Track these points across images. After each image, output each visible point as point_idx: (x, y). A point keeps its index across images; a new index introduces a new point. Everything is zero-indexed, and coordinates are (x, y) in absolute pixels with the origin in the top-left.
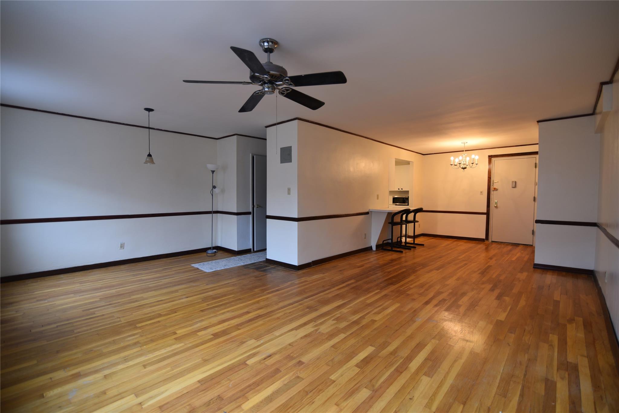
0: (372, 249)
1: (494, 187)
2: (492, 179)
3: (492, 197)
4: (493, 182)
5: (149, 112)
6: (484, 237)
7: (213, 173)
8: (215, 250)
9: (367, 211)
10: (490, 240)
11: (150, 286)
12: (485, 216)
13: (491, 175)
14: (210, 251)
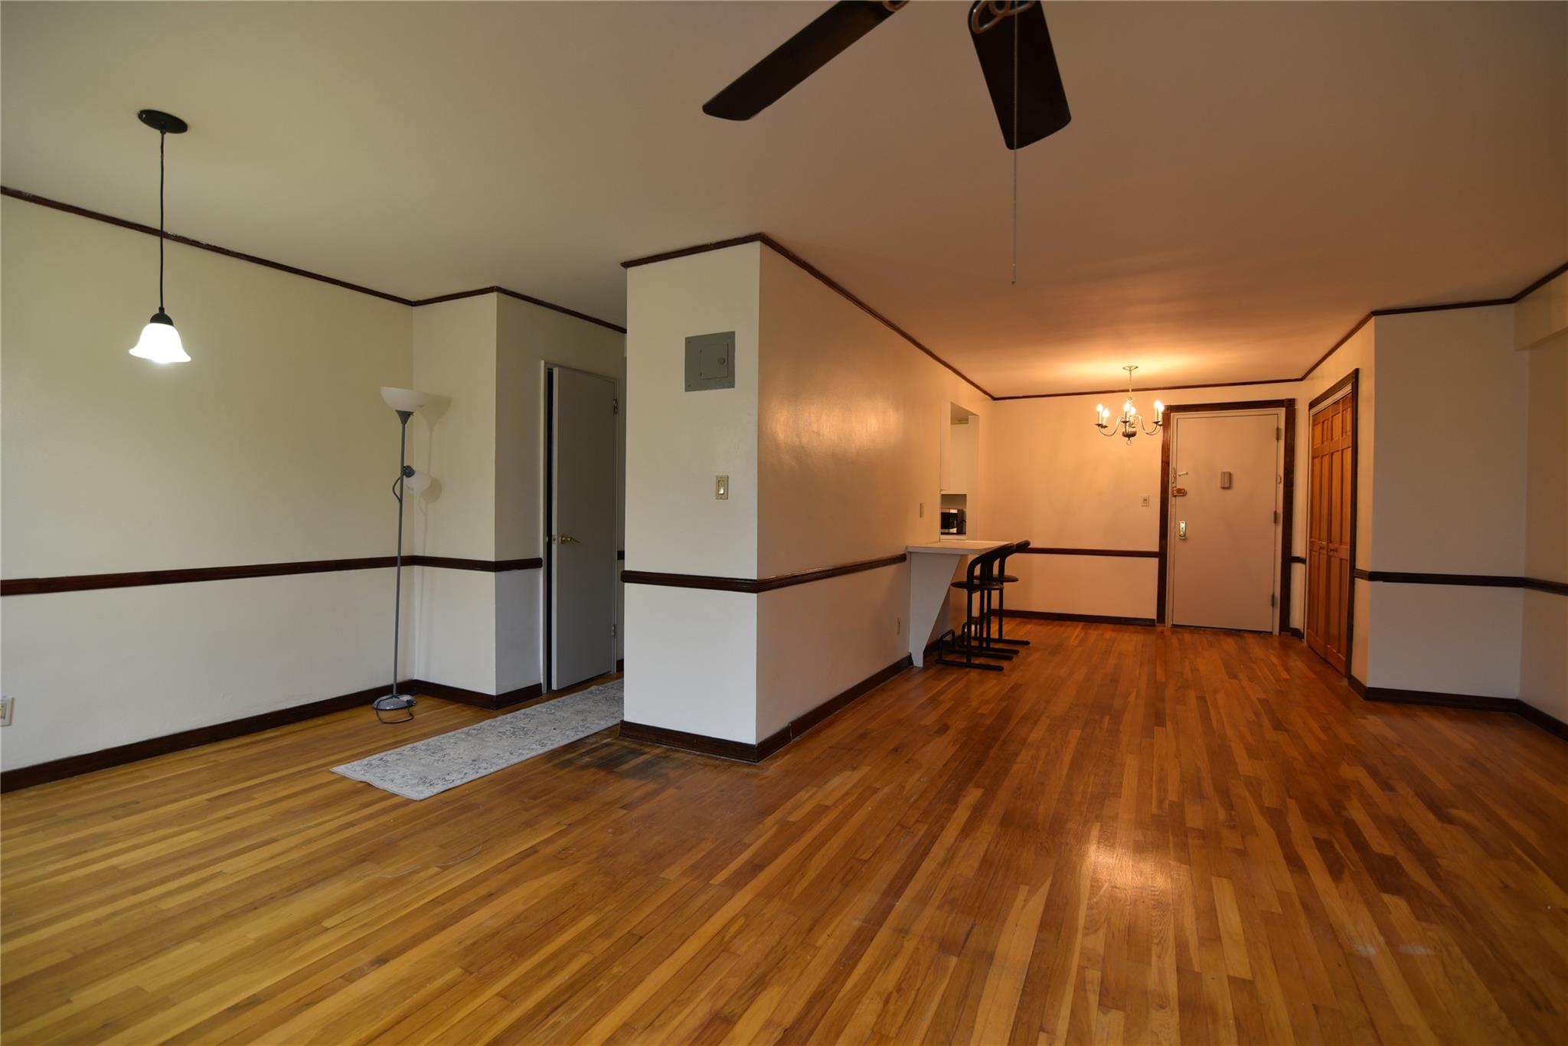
0: (912, 663)
1: (1178, 487)
2: (1172, 465)
3: (1173, 513)
4: (1175, 473)
5: (163, 133)
6: (1151, 613)
8: (406, 698)
9: (901, 552)
10: (1169, 623)
12: (1155, 561)
13: (1168, 456)
14: (387, 703)
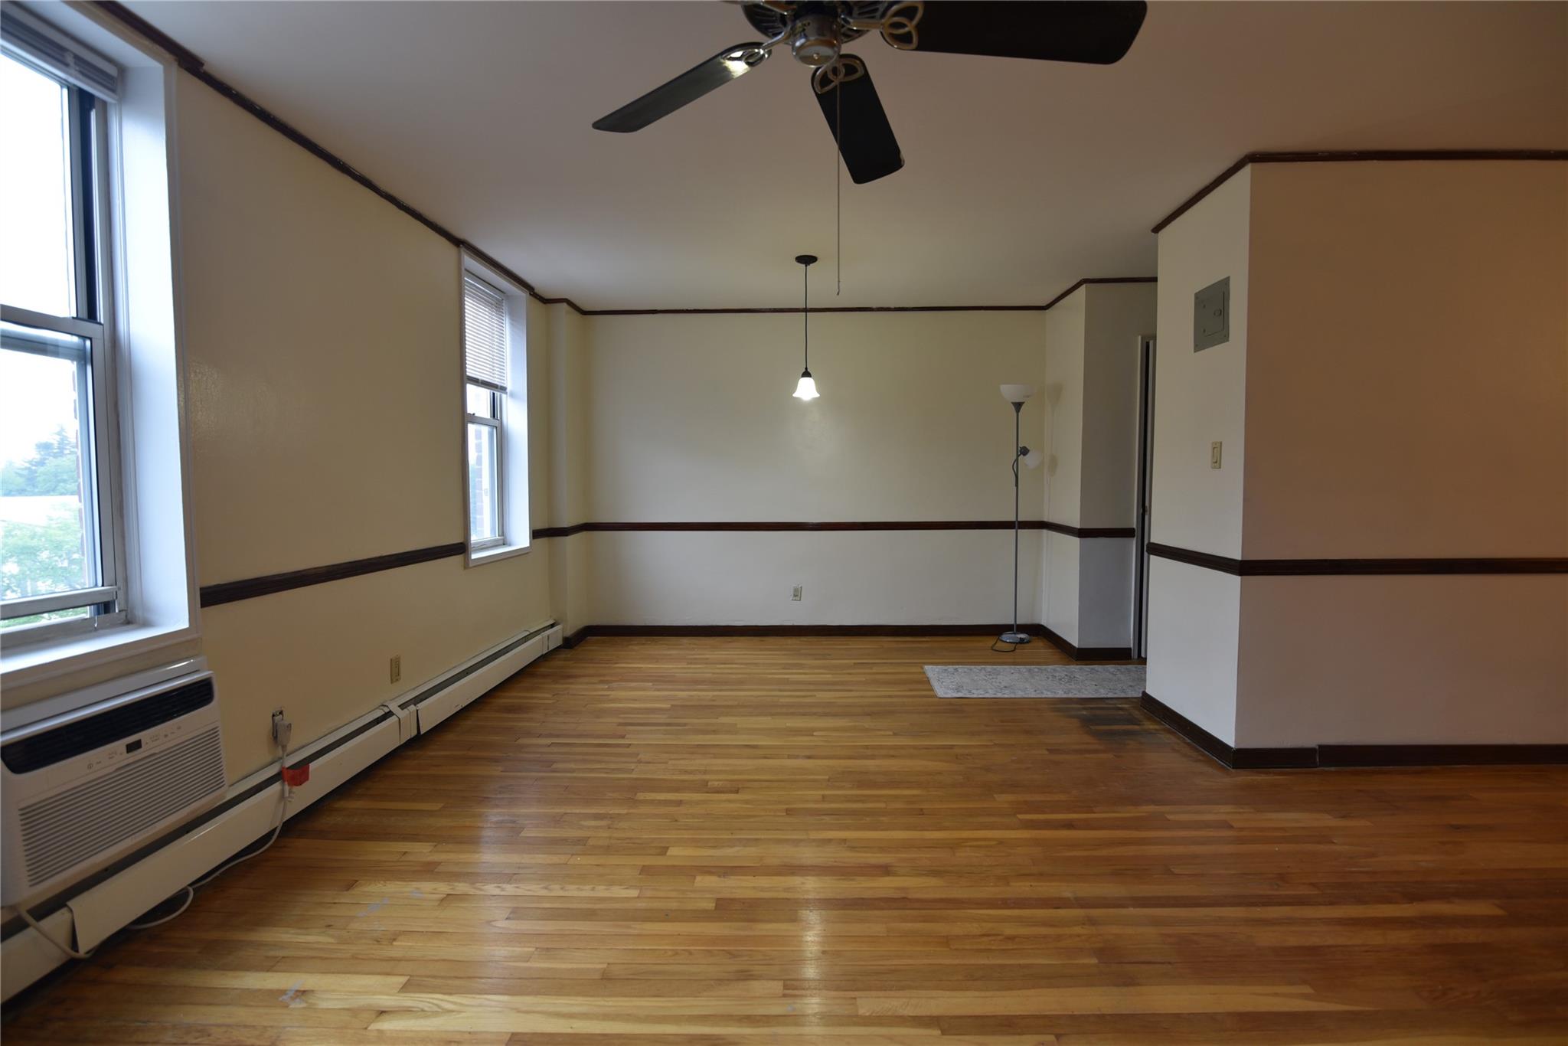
5: (806, 266)
7: (1020, 409)
8: (1022, 636)
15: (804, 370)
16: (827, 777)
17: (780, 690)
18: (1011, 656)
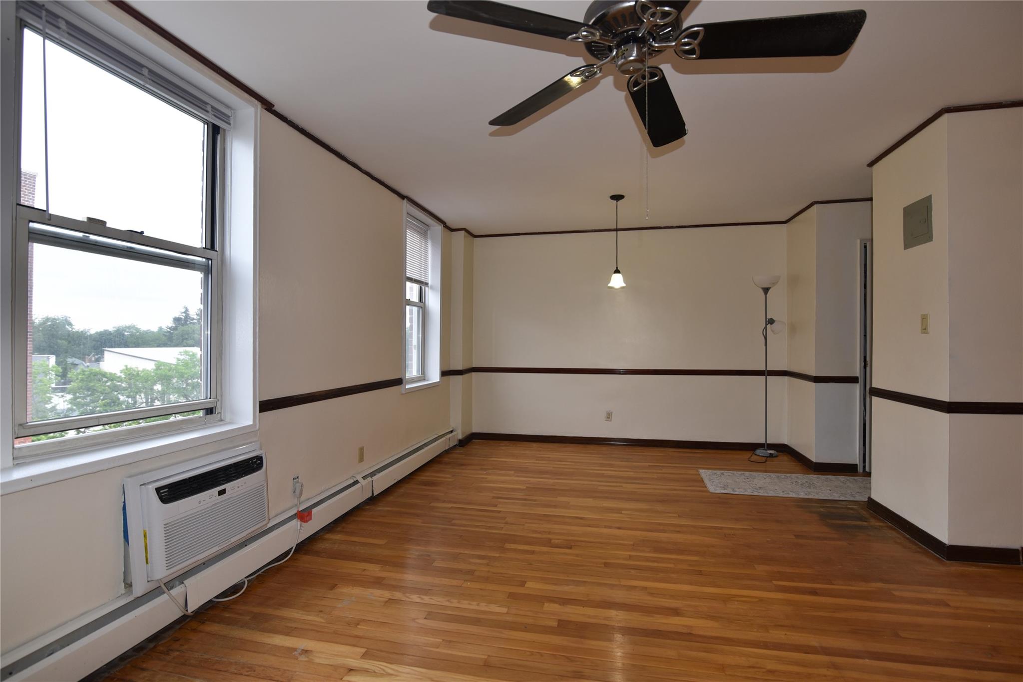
5: (617, 202)
7: (768, 292)
8: (771, 452)
11: (600, 488)
14: (760, 452)
15: (616, 269)
16: (632, 543)
17: (599, 481)
18: (763, 465)
